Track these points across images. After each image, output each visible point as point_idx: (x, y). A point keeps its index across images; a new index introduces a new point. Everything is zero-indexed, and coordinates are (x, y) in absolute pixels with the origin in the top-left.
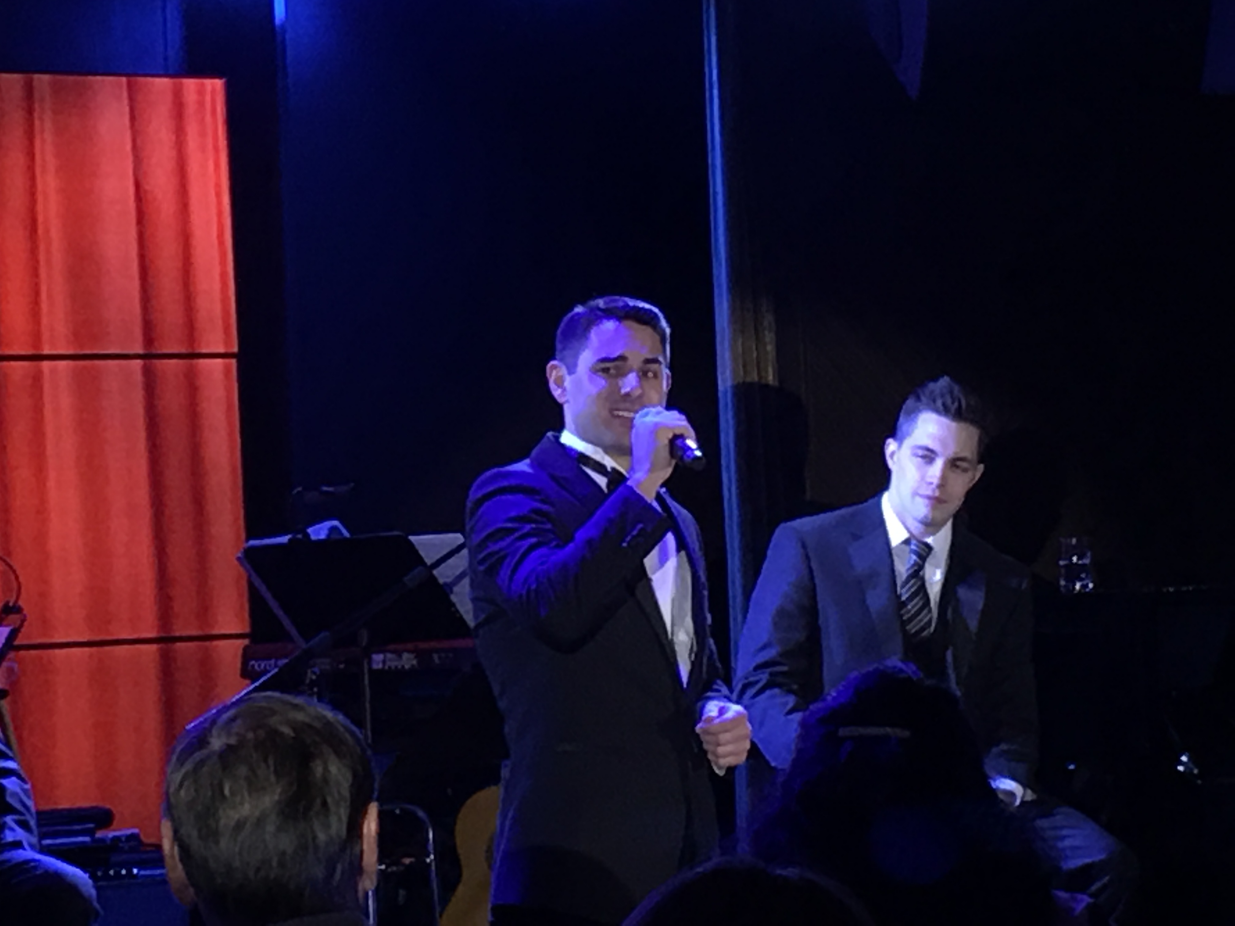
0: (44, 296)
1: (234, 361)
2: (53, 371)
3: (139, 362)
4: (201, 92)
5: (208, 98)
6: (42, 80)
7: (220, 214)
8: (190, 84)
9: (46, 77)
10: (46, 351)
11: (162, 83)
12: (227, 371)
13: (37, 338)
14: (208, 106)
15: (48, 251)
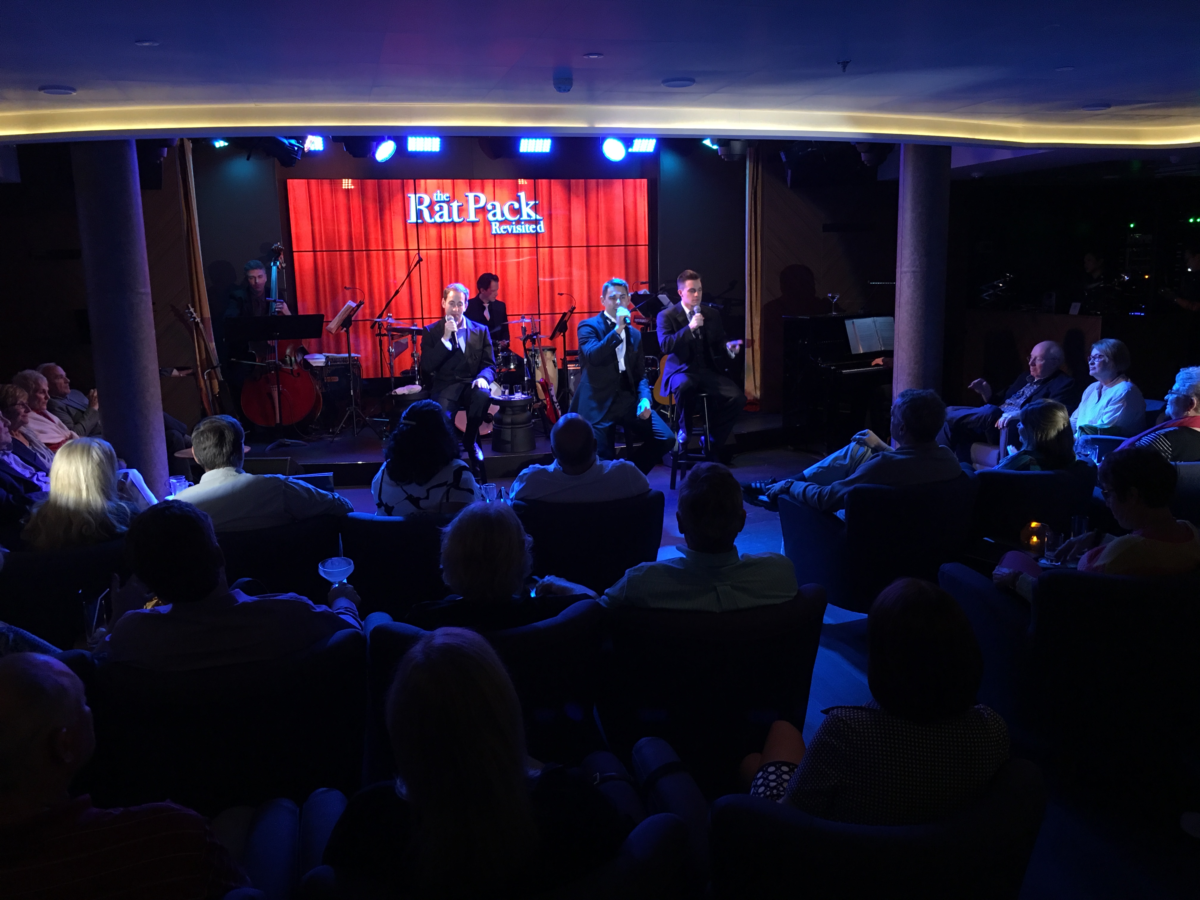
0: (600, 232)
1: (647, 247)
2: (602, 249)
3: (623, 247)
4: (641, 182)
5: (643, 184)
6: (601, 181)
7: (645, 212)
8: (638, 180)
9: (602, 180)
10: (600, 245)
11: (631, 181)
12: (645, 249)
13: (598, 241)
14: (643, 186)
15: (601, 222)
